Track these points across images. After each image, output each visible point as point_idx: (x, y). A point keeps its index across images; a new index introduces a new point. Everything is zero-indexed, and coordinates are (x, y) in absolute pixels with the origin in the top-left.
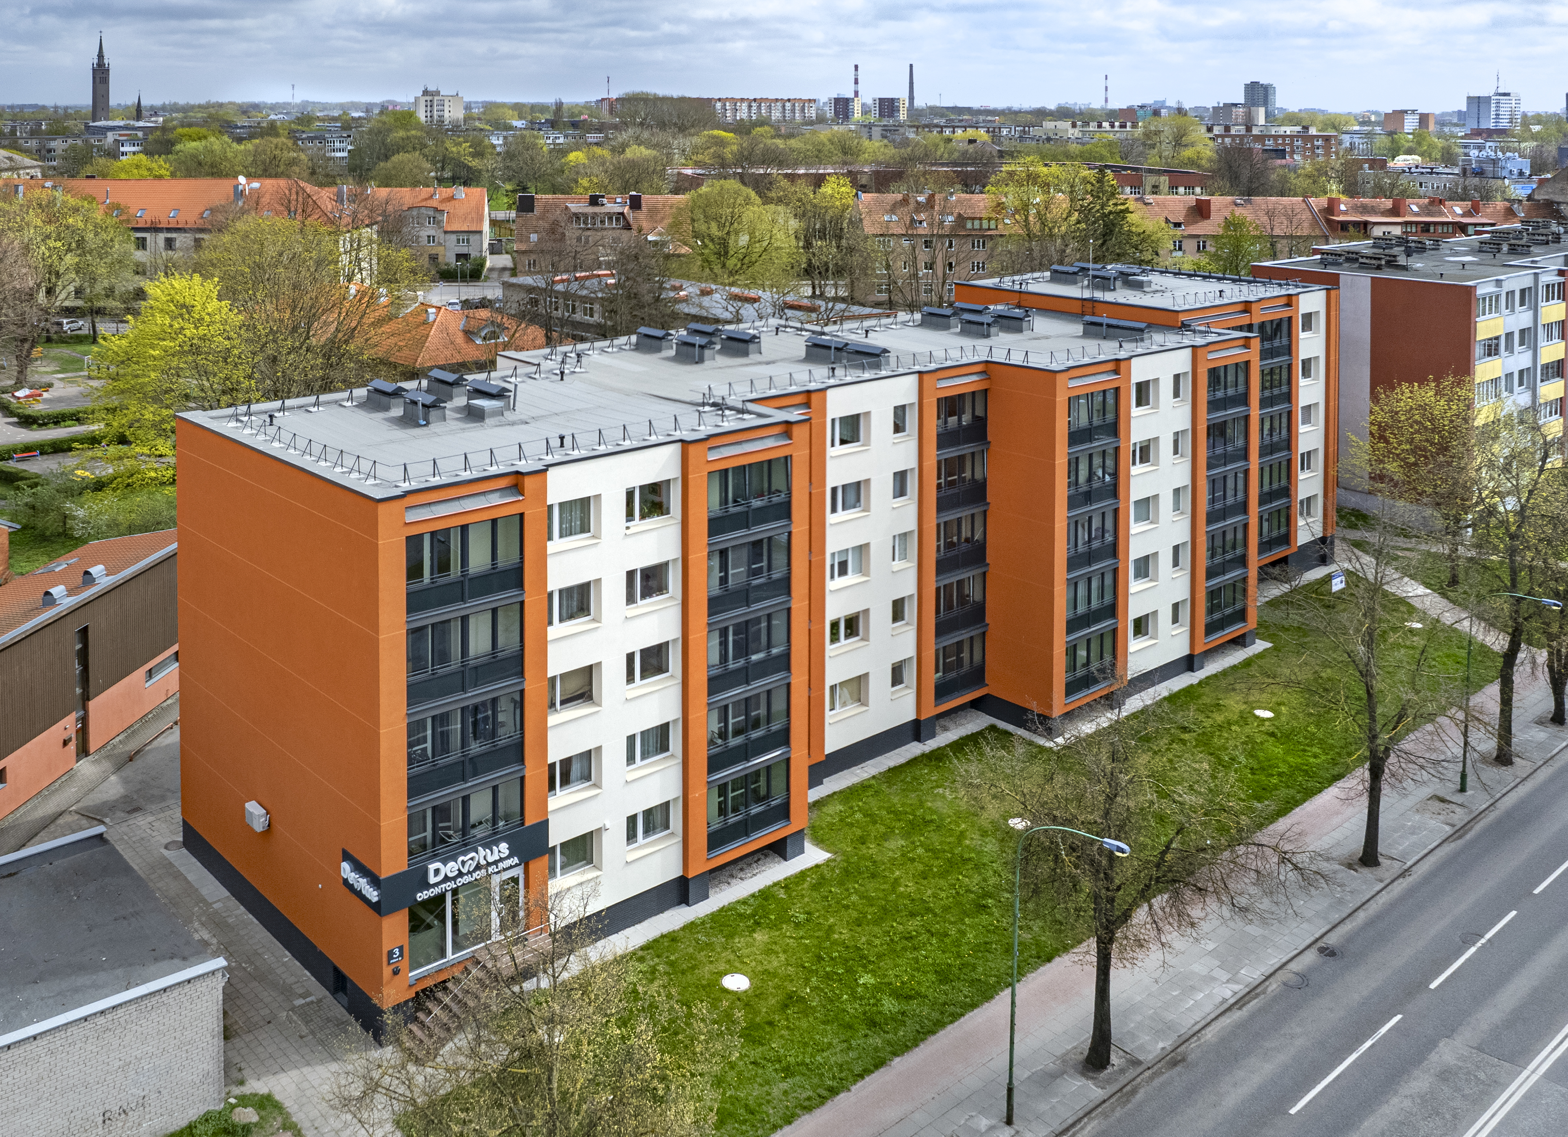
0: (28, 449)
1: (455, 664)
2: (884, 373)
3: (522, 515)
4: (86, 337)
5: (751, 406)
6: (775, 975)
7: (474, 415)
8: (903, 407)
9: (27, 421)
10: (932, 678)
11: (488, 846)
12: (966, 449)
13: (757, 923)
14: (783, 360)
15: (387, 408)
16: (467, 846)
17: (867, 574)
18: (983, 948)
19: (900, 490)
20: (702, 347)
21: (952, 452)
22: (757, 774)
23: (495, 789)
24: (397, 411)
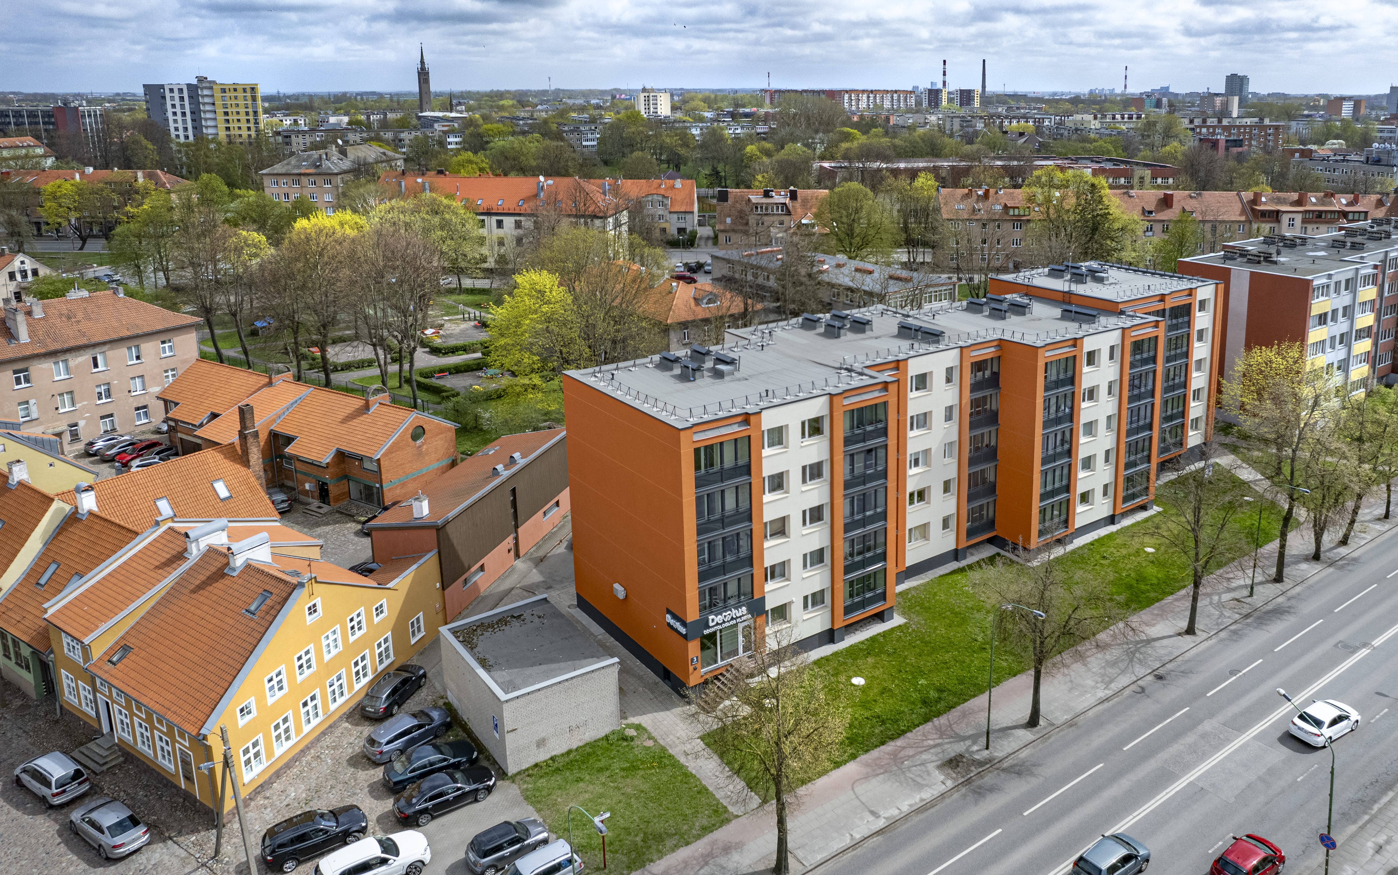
0: (442, 370)
1: (717, 516)
2: (942, 347)
3: (749, 437)
4: (455, 289)
5: (866, 371)
6: (878, 678)
7: (719, 375)
8: (952, 368)
9: (435, 351)
10: (965, 525)
11: (736, 608)
12: (987, 393)
13: (869, 653)
14: (885, 336)
15: (671, 369)
16: (726, 608)
17: (929, 466)
18: (981, 669)
19: (949, 418)
20: (839, 328)
21: (979, 395)
22: (869, 576)
23: (739, 579)
24: (677, 371)
